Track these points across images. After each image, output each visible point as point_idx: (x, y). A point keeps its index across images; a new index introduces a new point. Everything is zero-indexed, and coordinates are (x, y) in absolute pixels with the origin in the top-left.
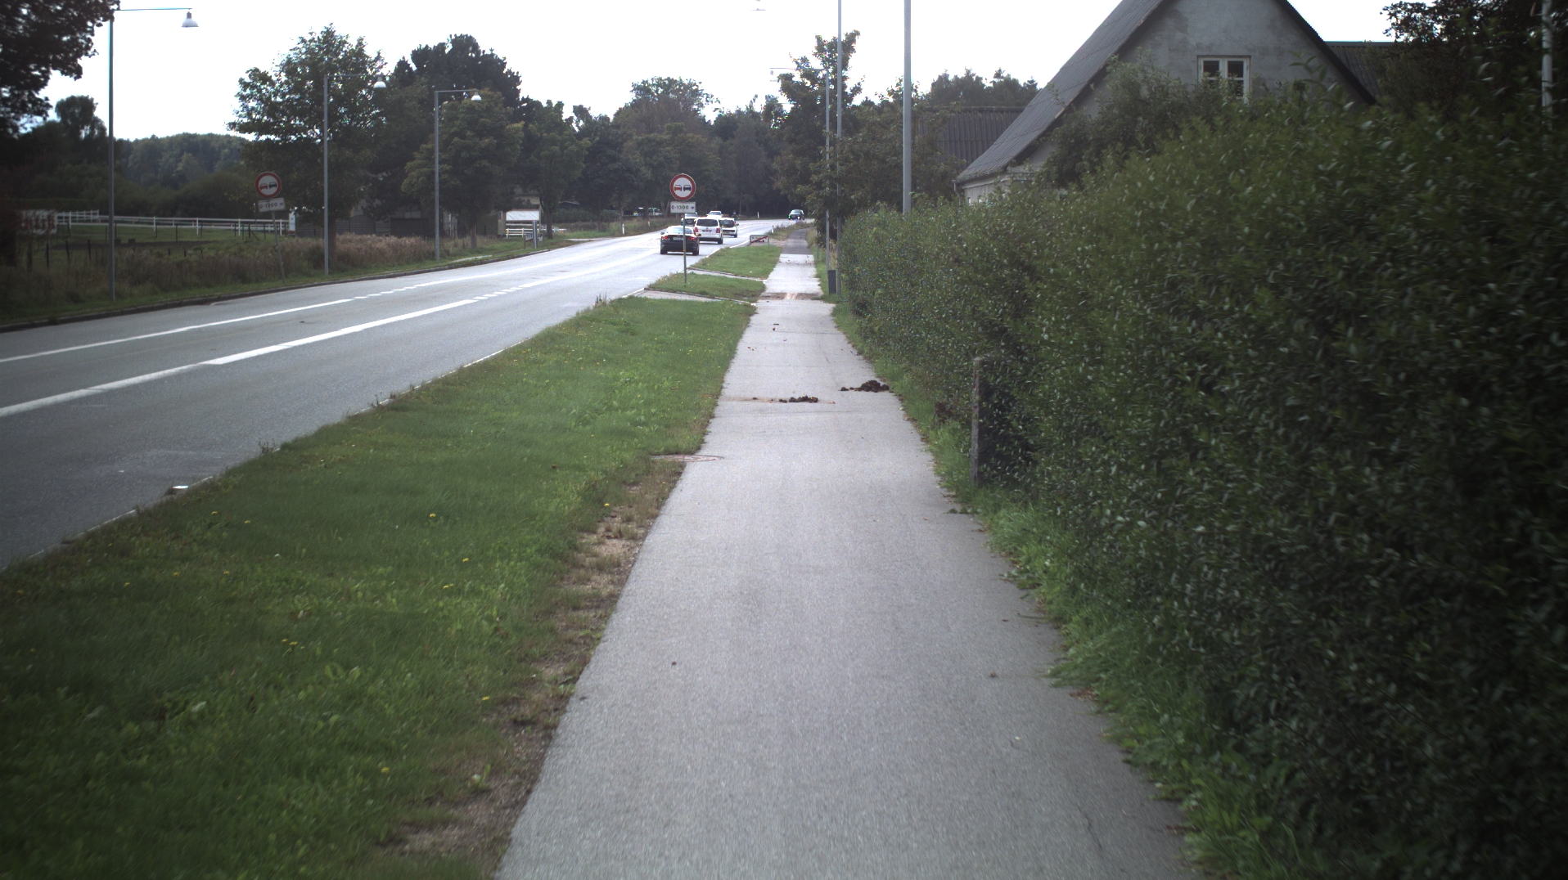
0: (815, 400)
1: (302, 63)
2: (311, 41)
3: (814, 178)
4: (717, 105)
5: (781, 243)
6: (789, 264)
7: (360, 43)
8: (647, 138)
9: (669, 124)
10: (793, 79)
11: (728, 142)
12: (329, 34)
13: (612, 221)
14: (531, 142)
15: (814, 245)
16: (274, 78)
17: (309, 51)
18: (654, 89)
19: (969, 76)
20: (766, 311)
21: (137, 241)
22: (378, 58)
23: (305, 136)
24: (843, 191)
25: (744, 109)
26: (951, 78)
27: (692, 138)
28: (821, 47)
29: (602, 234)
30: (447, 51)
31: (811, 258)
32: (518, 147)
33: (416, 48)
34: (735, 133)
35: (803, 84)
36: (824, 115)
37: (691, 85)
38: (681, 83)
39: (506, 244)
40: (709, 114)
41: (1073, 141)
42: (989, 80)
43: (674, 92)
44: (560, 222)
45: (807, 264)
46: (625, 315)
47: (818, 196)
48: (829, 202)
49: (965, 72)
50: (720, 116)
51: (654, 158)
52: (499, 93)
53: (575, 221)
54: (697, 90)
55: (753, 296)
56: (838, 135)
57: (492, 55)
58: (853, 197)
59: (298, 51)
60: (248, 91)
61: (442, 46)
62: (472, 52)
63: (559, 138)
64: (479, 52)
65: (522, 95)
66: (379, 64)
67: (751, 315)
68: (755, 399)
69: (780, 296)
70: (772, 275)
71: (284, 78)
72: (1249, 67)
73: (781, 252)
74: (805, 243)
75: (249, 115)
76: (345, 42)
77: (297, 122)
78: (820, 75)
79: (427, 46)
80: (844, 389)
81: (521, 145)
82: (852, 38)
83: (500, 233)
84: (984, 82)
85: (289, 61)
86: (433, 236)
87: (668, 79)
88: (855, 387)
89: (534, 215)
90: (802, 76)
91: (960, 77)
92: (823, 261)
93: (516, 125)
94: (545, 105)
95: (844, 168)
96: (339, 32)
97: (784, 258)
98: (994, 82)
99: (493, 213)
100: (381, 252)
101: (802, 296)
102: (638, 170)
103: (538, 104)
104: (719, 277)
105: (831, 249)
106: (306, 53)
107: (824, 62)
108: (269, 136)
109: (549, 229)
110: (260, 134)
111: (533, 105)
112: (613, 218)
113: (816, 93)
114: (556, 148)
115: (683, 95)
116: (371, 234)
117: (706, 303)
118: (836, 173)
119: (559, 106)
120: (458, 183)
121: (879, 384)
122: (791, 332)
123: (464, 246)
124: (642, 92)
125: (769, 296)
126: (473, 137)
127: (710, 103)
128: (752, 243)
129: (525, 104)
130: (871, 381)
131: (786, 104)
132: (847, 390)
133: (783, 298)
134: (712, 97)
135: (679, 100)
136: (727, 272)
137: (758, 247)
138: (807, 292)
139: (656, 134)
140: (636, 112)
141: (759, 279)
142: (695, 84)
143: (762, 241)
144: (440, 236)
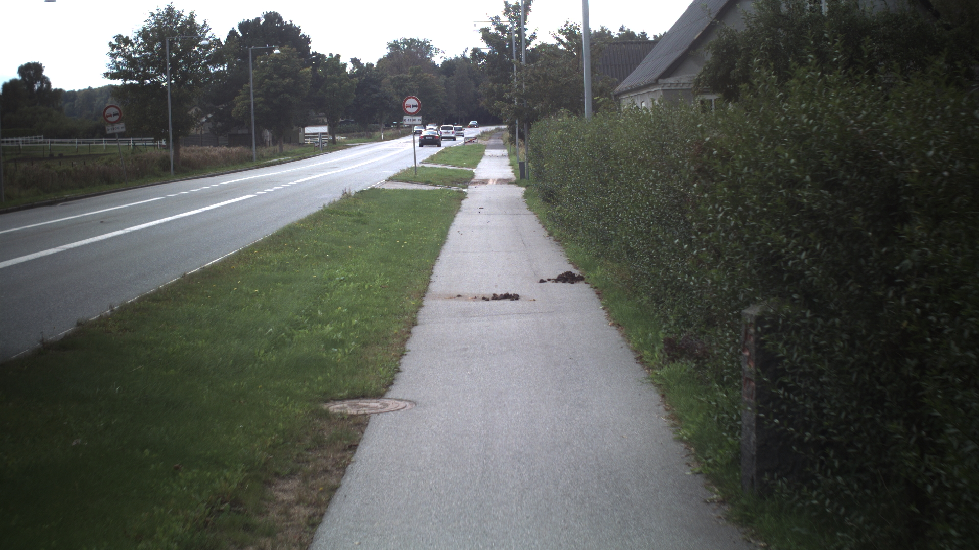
0: (515, 297)
1: (153, 30)
2: (158, 15)
3: (507, 95)
4: (442, 55)
5: (486, 142)
6: (491, 156)
7: (191, 15)
8: (398, 77)
9: (411, 67)
10: (490, 31)
11: (450, 78)
12: (170, 10)
13: (377, 131)
14: (318, 82)
15: (508, 143)
16: (134, 42)
17: (157, 22)
18: (401, 46)
19: (603, 30)
20: (474, 196)
21: (64, 155)
22: (205, 25)
23: (156, 80)
24: (528, 104)
25: (459, 56)
26: (592, 32)
27: (427, 76)
28: (508, 9)
29: (369, 140)
30: (261, 23)
31: (506, 152)
32: (309, 84)
33: (241, 21)
34: (454, 72)
35: (497, 34)
36: (512, 54)
37: (425, 42)
38: (419, 42)
39: (303, 149)
40: (438, 60)
41: (725, 51)
42: (616, 33)
43: (414, 47)
44: (340, 133)
45: (503, 156)
46: (363, 205)
47: (510, 109)
48: (518, 113)
49: (600, 28)
50: (444, 61)
51: (403, 89)
52: (295, 49)
53: (354, 132)
54: (429, 46)
55: (465, 182)
57: (291, 24)
58: (535, 108)
59: (149, 22)
60: (115, 51)
61: (258, 20)
62: (278, 23)
63: (338, 78)
64: (282, 23)
65: (312, 50)
66: (205, 29)
67: (462, 200)
68: (459, 296)
69: (484, 182)
70: (479, 165)
71: (140, 40)
73: (486, 148)
74: (501, 142)
75: (117, 67)
76: (182, 15)
77: (151, 71)
78: (508, 28)
79: (248, 20)
80: (542, 281)
81: (310, 83)
83: (301, 141)
84: (612, 34)
85: (144, 29)
86: (251, 146)
87: (411, 39)
88: (552, 278)
89: (324, 129)
90: (496, 29)
91: (597, 31)
92: (515, 154)
93: (307, 70)
94: (327, 56)
95: (528, 87)
96: (177, 8)
97: (488, 152)
98: (619, 34)
99: (295, 129)
100: (213, 158)
101: (501, 181)
102: (391, 98)
103: (324, 56)
104: (442, 169)
105: (520, 146)
106: (155, 23)
107: (510, 19)
108: (132, 81)
109: (334, 138)
110: (125, 80)
111: (320, 57)
112: (378, 129)
113: (506, 39)
114: (336, 85)
115: (420, 49)
116: (209, 146)
117: (429, 191)
118: (522, 91)
119: (338, 56)
120: (269, 109)
121: (574, 274)
122: (492, 214)
123: (275, 152)
124: (394, 48)
125: (476, 182)
126: (278, 78)
127: (438, 53)
128: (466, 142)
129: (314, 56)
130: (567, 272)
131: (485, 49)
132: (545, 281)
133: (487, 183)
134: (439, 49)
135: (418, 52)
136: (448, 164)
137: (470, 145)
138: (504, 178)
139: (403, 74)
140: (391, 60)
141: (471, 169)
142: (428, 42)
143: (472, 141)
144: (256, 145)
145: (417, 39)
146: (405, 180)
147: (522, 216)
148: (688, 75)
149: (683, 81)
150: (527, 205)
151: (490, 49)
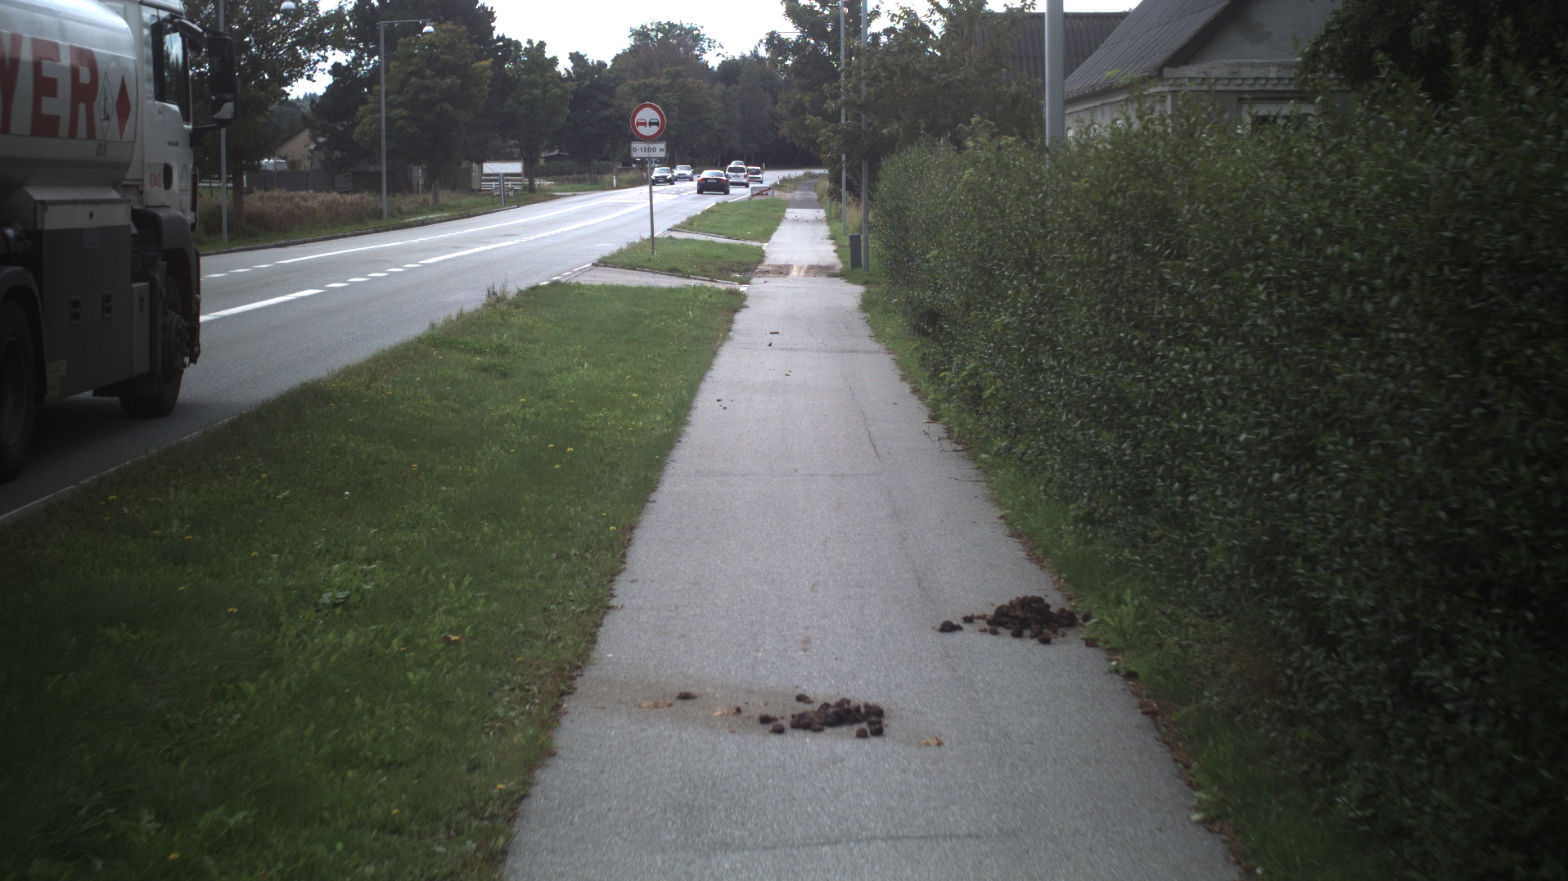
0: (871, 723)
4: (719, 50)
5: (788, 196)
6: (796, 221)
8: (644, 83)
11: (732, 87)
15: (826, 197)
18: (653, 34)
24: (870, 124)
25: (748, 54)
27: (693, 83)
29: (593, 187)
31: (822, 213)
34: (739, 79)
37: (691, 30)
38: (682, 28)
39: (473, 199)
40: (713, 60)
43: (674, 37)
48: (847, 144)
50: (723, 62)
53: (570, 174)
54: (698, 35)
55: (747, 270)
58: (885, 131)
65: (497, 33)
68: (685, 697)
69: (783, 271)
70: (775, 237)
73: (787, 207)
74: (814, 195)
80: (948, 628)
81: (490, 85)
83: (475, 186)
86: (379, 191)
87: (668, 23)
92: (838, 218)
93: (484, 64)
94: (524, 44)
97: (791, 213)
99: (466, 165)
100: (309, 212)
101: (816, 270)
103: (517, 44)
105: (848, 204)
114: (538, 92)
115: (684, 39)
117: (671, 290)
118: (860, 97)
119: (542, 45)
120: (416, 130)
121: (1048, 606)
122: (796, 350)
123: (425, 203)
124: (641, 37)
125: (768, 272)
126: (433, 76)
127: (712, 48)
128: (754, 195)
129: (501, 44)
130: (1025, 598)
131: (790, 31)
132: (958, 628)
133: (787, 274)
134: (714, 41)
135: (679, 45)
136: (718, 234)
137: (761, 201)
138: (821, 264)
139: (653, 79)
140: (634, 57)
141: (758, 244)
142: (696, 29)
143: (764, 193)
144: (388, 192)
145: (679, 24)
146: (630, 265)
147: (862, 356)
148: (1226, 61)
149: (1215, 73)
150: (869, 328)
151: (799, 34)
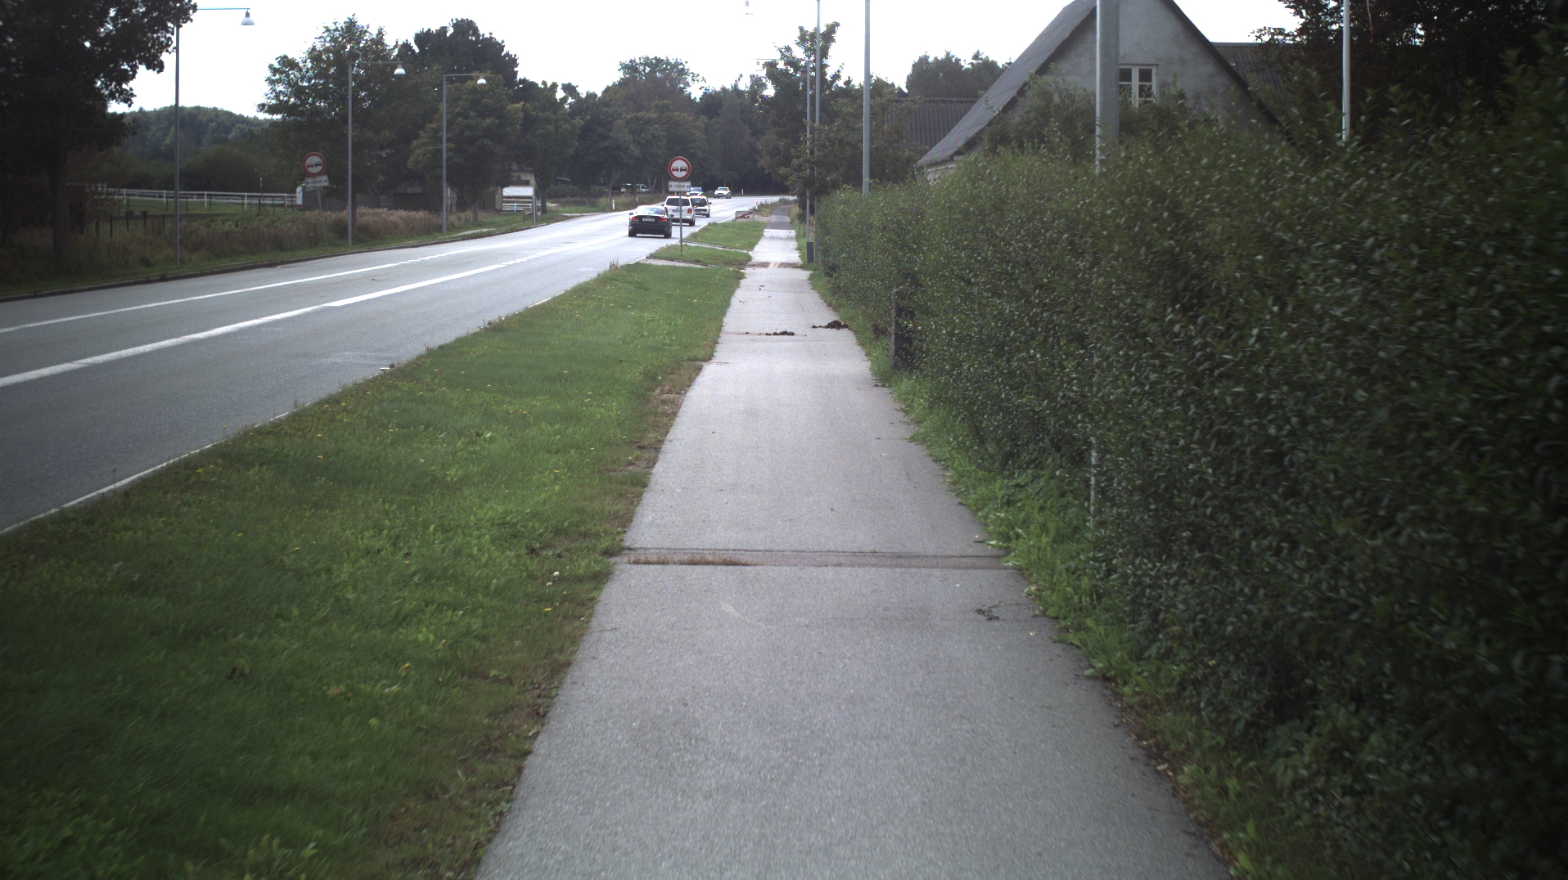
0: (792, 334)
1: (327, 50)
2: (335, 31)
4: (702, 84)
5: (765, 219)
6: (772, 238)
7: (380, 33)
8: (635, 116)
9: (656, 103)
10: (778, 66)
11: (713, 120)
12: (351, 25)
14: (528, 122)
15: (796, 221)
16: (301, 65)
17: (333, 39)
18: (641, 68)
19: (948, 57)
20: (752, 276)
25: (728, 87)
26: (931, 60)
27: (679, 116)
28: (804, 38)
30: (448, 35)
31: (793, 233)
32: (518, 126)
33: (418, 31)
34: (720, 112)
35: (787, 71)
36: (806, 100)
37: (677, 64)
38: (668, 63)
39: (504, 218)
40: (695, 92)
42: (968, 62)
43: (661, 71)
44: (554, 197)
45: (789, 238)
46: (637, 277)
49: (945, 54)
50: (705, 93)
51: (642, 135)
52: (500, 76)
54: (683, 69)
55: (741, 264)
56: (817, 124)
57: (491, 38)
59: (322, 40)
60: (277, 76)
61: (444, 30)
62: (472, 35)
63: (553, 118)
64: (479, 36)
65: (520, 76)
67: (740, 279)
70: (757, 248)
71: (309, 64)
72: (1157, 74)
73: (765, 227)
74: (787, 219)
75: (277, 97)
76: (366, 32)
77: (320, 104)
78: (803, 63)
79: (429, 30)
80: (814, 327)
81: (521, 125)
82: (832, 29)
83: (498, 207)
85: (314, 49)
87: (656, 58)
88: (823, 325)
90: (785, 64)
91: (940, 58)
94: (541, 86)
96: (361, 22)
99: (491, 189)
100: (395, 225)
101: (784, 265)
102: (628, 148)
103: (534, 85)
104: (710, 249)
105: (811, 224)
106: (330, 41)
107: (806, 51)
109: (543, 204)
111: (529, 86)
113: (799, 79)
115: (669, 74)
116: (382, 208)
118: (815, 157)
119: (553, 86)
120: (464, 159)
121: (840, 323)
122: (774, 291)
123: (467, 220)
124: (630, 71)
125: (755, 265)
126: (476, 117)
127: (696, 82)
128: (737, 218)
129: (522, 85)
130: (834, 321)
133: (767, 266)
134: (698, 75)
135: (666, 78)
137: (743, 223)
138: (789, 262)
139: (643, 112)
140: (623, 89)
141: (747, 250)
142: (681, 64)
143: (747, 216)
145: (665, 59)
146: (670, 258)
151: (777, 93)
